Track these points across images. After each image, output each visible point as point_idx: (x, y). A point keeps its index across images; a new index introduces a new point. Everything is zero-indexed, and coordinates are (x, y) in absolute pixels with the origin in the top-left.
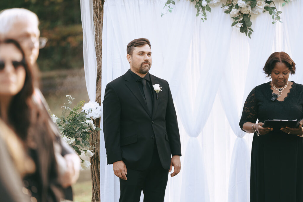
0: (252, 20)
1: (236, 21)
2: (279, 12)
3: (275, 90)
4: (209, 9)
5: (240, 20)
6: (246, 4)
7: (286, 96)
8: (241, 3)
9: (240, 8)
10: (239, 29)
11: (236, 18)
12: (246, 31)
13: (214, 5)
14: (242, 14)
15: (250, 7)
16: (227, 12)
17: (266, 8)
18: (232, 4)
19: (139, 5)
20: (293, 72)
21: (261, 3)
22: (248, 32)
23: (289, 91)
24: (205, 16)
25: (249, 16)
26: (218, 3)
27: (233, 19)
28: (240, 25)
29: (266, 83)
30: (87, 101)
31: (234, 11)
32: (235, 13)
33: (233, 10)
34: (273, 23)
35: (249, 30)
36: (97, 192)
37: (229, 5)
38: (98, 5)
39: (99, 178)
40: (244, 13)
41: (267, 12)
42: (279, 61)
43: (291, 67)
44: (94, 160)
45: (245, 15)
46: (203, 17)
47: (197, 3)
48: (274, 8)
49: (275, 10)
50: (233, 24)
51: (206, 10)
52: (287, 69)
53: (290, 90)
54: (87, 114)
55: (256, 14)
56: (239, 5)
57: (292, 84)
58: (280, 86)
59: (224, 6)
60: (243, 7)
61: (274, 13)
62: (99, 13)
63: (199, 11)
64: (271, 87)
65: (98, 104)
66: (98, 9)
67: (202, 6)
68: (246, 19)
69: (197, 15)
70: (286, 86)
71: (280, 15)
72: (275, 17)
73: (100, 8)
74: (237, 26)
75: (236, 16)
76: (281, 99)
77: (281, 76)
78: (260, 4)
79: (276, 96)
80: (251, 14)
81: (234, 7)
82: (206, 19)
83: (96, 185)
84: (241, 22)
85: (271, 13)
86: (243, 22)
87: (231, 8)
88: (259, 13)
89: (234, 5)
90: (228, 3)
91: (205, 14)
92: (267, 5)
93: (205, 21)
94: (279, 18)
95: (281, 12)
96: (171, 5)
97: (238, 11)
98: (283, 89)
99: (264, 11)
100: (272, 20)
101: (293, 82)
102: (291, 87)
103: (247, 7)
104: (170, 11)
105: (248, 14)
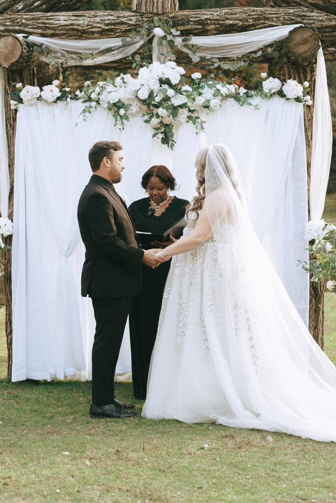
0: (174, 131)
1: (158, 132)
2: (202, 122)
3: (153, 205)
4: (127, 118)
5: (161, 131)
6: (167, 113)
8: (161, 112)
9: (161, 118)
10: (160, 140)
11: (157, 129)
12: (168, 143)
13: (133, 115)
14: (163, 124)
15: (171, 116)
16: (147, 122)
17: (189, 118)
18: (153, 113)
19: (53, 115)
21: (184, 112)
22: (170, 144)
23: (167, 206)
24: (123, 126)
25: (171, 127)
26: (137, 112)
27: (154, 129)
28: (161, 136)
29: (146, 197)
31: (155, 121)
32: (155, 123)
33: (153, 119)
34: (196, 133)
35: (171, 142)
36: (10, 314)
37: (148, 114)
38: (11, 115)
39: (11, 299)
40: (166, 123)
41: (191, 122)
42: (153, 176)
44: (7, 279)
45: (167, 125)
46: (121, 127)
47: (115, 112)
48: (197, 118)
49: (199, 120)
50: (154, 136)
51: (124, 120)
53: (170, 204)
55: (177, 124)
56: (159, 113)
58: (158, 202)
59: (144, 115)
60: (163, 116)
61: (198, 122)
62: (12, 123)
63: (117, 120)
65: (10, 221)
66: (12, 120)
67: (120, 116)
68: (168, 130)
69: (115, 125)
70: (166, 201)
71: (204, 125)
72: (199, 127)
73: (13, 118)
74: (158, 137)
75: (157, 127)
76: (158, 214)
77: (156, 191)
78: (182, 113)
79: (153, 211)
80: (173, 124)
81: (154, 117)
82: (123, 128)
83: (9, 306)
84: (162, 133)
85: (194, 124)
86: (164, 133)
87: (151, 117)
88: (181, 123)
90: (149, 112)
91: (123, 124)
92: (190, 114)
93: (123, 131)
94: (202, 128)
95: (206, 122)
96: (87, 114)
97: (158, 120)
98: (161, 204)
99: (188, 121)
100: (195, 131)
102: (170, 202)
103: (169, 116)
104: (85, 120)
105: (170, 124)
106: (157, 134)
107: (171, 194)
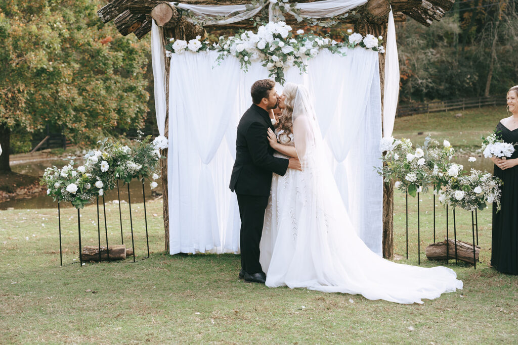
0: (284, 72)
2: (305, 66)
4: (250, 63)
5: (275, 72)
6: (279, 59)
8: (275, 58)
9: (274, 62)
11: (272, 71)
12: (280, 81)
13: (254, 61)
14: (276, 67)
15: (282, 62)
16: (264, 65)
17: (295, 62)
18: (268, 59)
24: (247, 69)
25: (282, 69)
26: (257, 59)
27: (269, 71)
28: (275, 76)
30: (157, 135)
31: (270, 65)
34: (300, 74)
35: (282, 80)
36: (166, 206)
37: (266, 60)
39: (167, 195)
40: (278, 66)
41: (296, 65)
44: (164, 180)
45: (279, 68)
46: (245, 69)
47: (242, 58)
48: (301, 62)
49: (302, 64)
50: (270, 76)
51: (247, 64)
54: (154, 146)
55: (287, 67)
56: (273, 59)
59: (262, 61)
60: (276, 61)
61: (302, 66)
62: (167, 67)
63: (242, 65)
65: (166, 138)
67: (245, 61)
68: (279, 71)
69: (241, 68)
71: (306, 68)
72: (302, 69)
73: (168, 64)
75: (272, 69)
78: (290, 59)
80: (283, 67)
81: (270, 62)
82: (247, 71)
83: (166, 199)
84: (275, 74)
85: (299, 67)
86: (277, 73)
87: (267, 62)
88: (289, 66)
89: (270, 59)
90: (266, 58)
91: (246, 67)
92: (296, 60)
94: (305, 70)
95: (307, 66)
96: (221, 60)
97: (273, 64)
99: (294, 65)
100: (300, 72)
103: (280, 62)
104: (219, 64)
105: (281, 67)
106: (272, 74)
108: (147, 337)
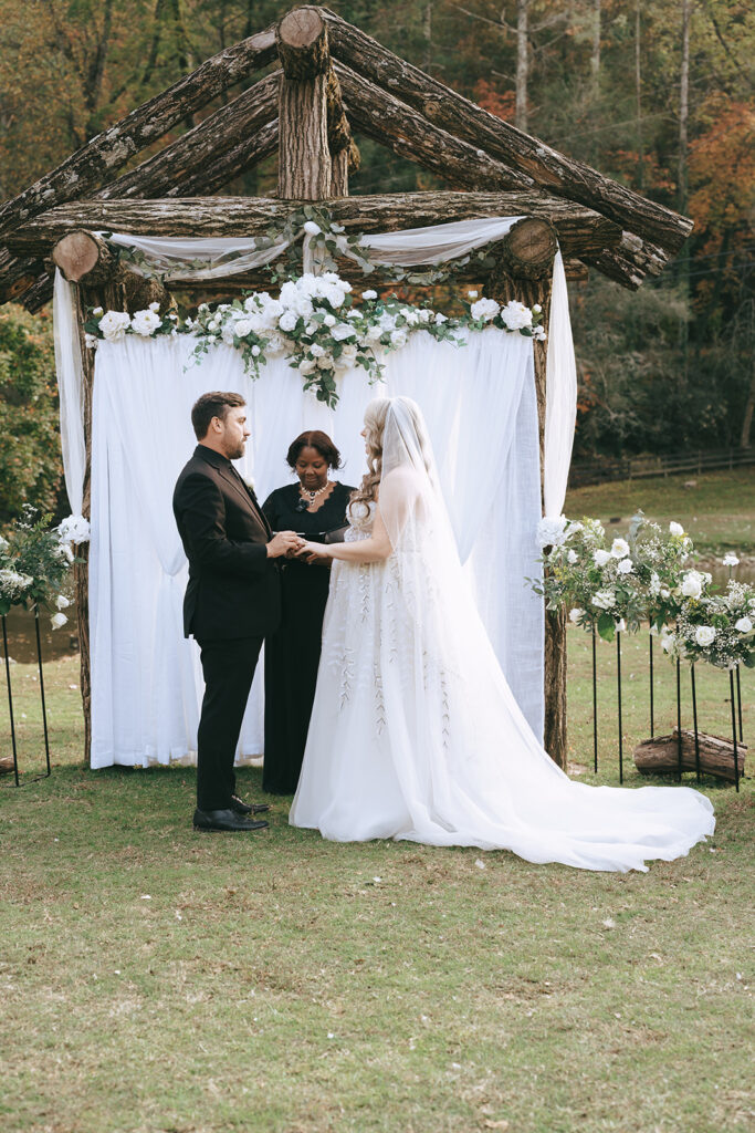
0: (336, 380)
1: (311, 381)
2: (379, 366)
3: (306, 495)
4: (263, 360)
5: (316, 380)
6: (325, 352)
7: (322, 503)
8: (316, 350)
9: (315, 359)
10: (315, 395)
11: (310, 377)
12: (327, 399)
13: (273, 356)
14: (320, 369)
15: (331, 357)
16: (294, 365)
17: (359, 359)
18: (303, 352)
20: (335, 466)
21: (350, 350)
22: (331, 400)
23: (327, 496)
24: (258, 372)
25: (331, 374)
26: (279, 351)
27: (305, 378)
28: (316, 388)
31: (306, 365)
32: (307, 367)
33: (303, 361)
34: (370, 384)
35: (331, 397)
37: (296, 354)
40: (323, 367)
41: (362, 366)
42: (306, 445)
43: (330, 455)
44: (81, 610)
45: (325, 370)
46: (254, 374)
47: (246, 351)
48: (372, 360)
49: (374, 363)
50: (306, 388)
51: (258, 362)
52: (320, 459)
53: (331, 494)
54: (60, 536)
55: (341, 370)
56: (313, 353)
57: (335, 485)
58: (313, 489)
59: (290, 356)
60: (319, 356)
61: (373, 367)
63: (248, 364)
64: (300, 489)
65: (86, 520)
67: (253, 356)
68: (326, 378)
69: (245, 372)
70: (324, 489)
71: (383, 371)
72: (374, 373)
74: (311, 390)
75: (311, 373)
76: (313, 508)
77: (310, 470)
78: (348, 351)
79: (306, 504)
80: (334, 369)
81: (306, 358)
82: (257, 376)
84: (318, 383)
85: (367, 369)
86: (321, 383)
87: (301, 359)
88: (346, 368)
89: (306, 353)
90: (297, 350)
91: (257, 369)
92: (361, 353)
93: (257, 380)
94: (379, 375)
95: (384, 366)
96: (202, 354)
97: (312, 364)
98: (317, 493)
99: (357, 366)
100: (369, 380)
101: (338, 482)
102: (332, 490)
103: (328, 358)
104: (198, 363)
105: (330, 370)
106: (310, 385)
107: (333, 476)
108: (30, 954)
